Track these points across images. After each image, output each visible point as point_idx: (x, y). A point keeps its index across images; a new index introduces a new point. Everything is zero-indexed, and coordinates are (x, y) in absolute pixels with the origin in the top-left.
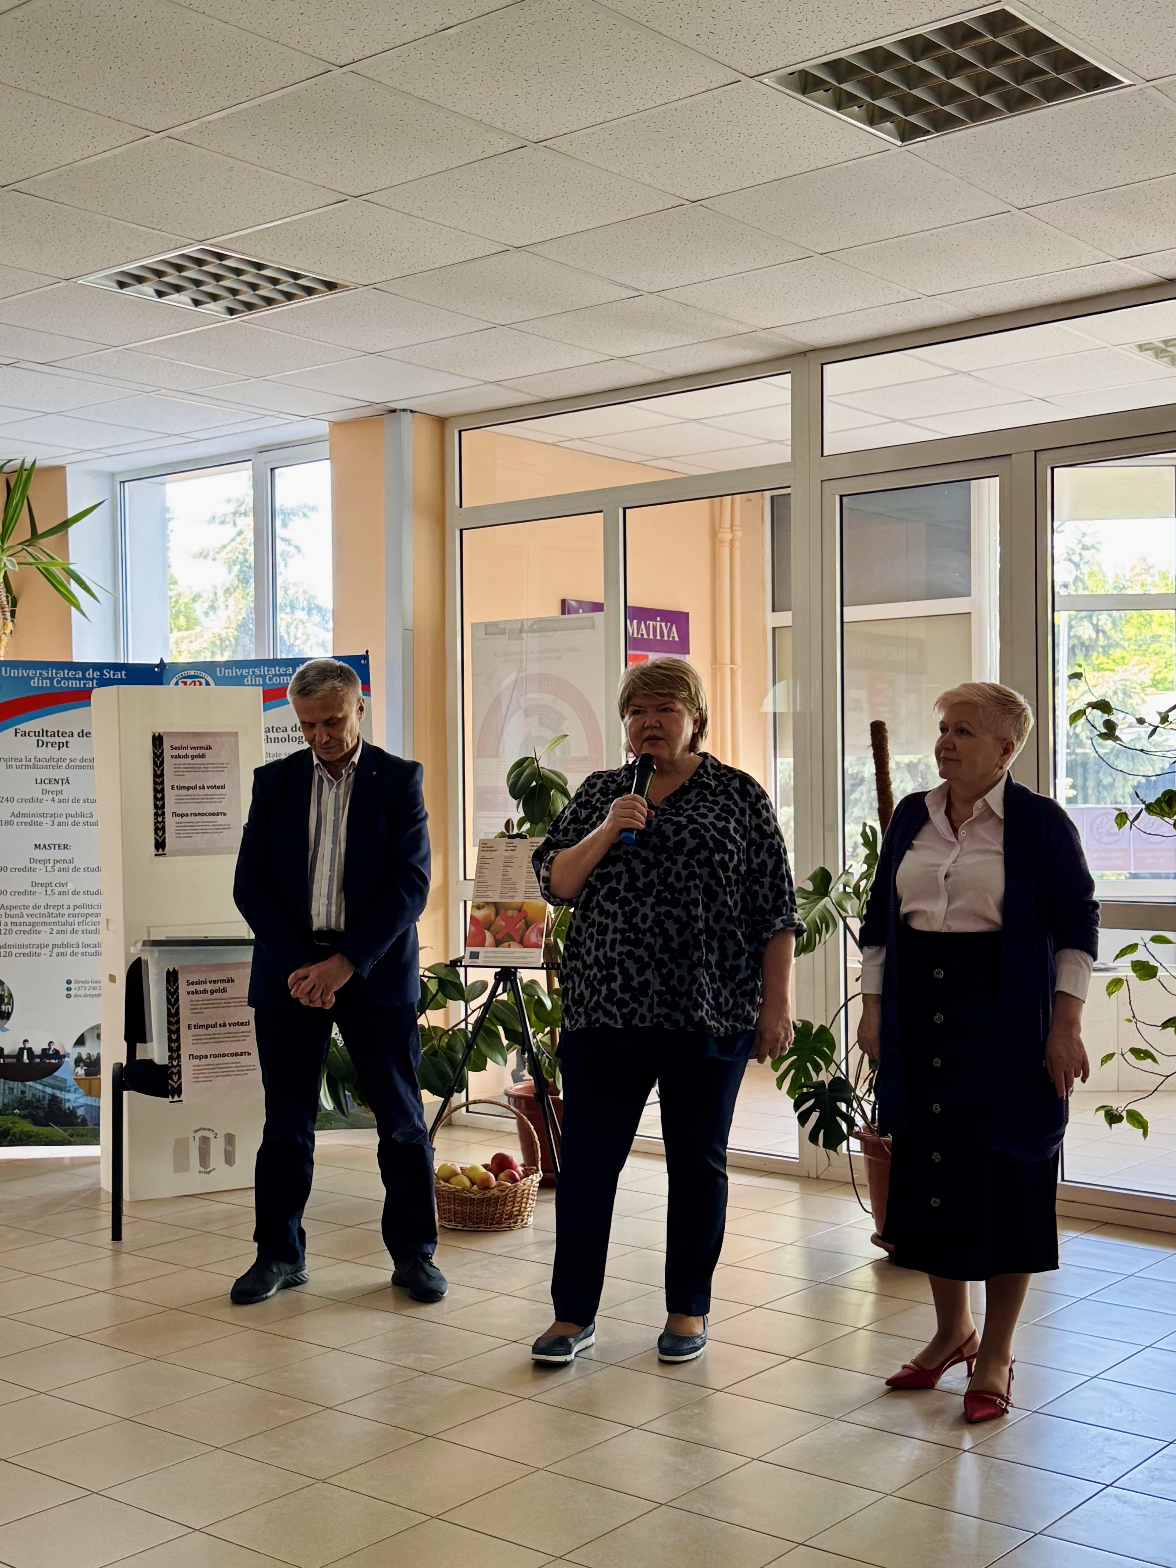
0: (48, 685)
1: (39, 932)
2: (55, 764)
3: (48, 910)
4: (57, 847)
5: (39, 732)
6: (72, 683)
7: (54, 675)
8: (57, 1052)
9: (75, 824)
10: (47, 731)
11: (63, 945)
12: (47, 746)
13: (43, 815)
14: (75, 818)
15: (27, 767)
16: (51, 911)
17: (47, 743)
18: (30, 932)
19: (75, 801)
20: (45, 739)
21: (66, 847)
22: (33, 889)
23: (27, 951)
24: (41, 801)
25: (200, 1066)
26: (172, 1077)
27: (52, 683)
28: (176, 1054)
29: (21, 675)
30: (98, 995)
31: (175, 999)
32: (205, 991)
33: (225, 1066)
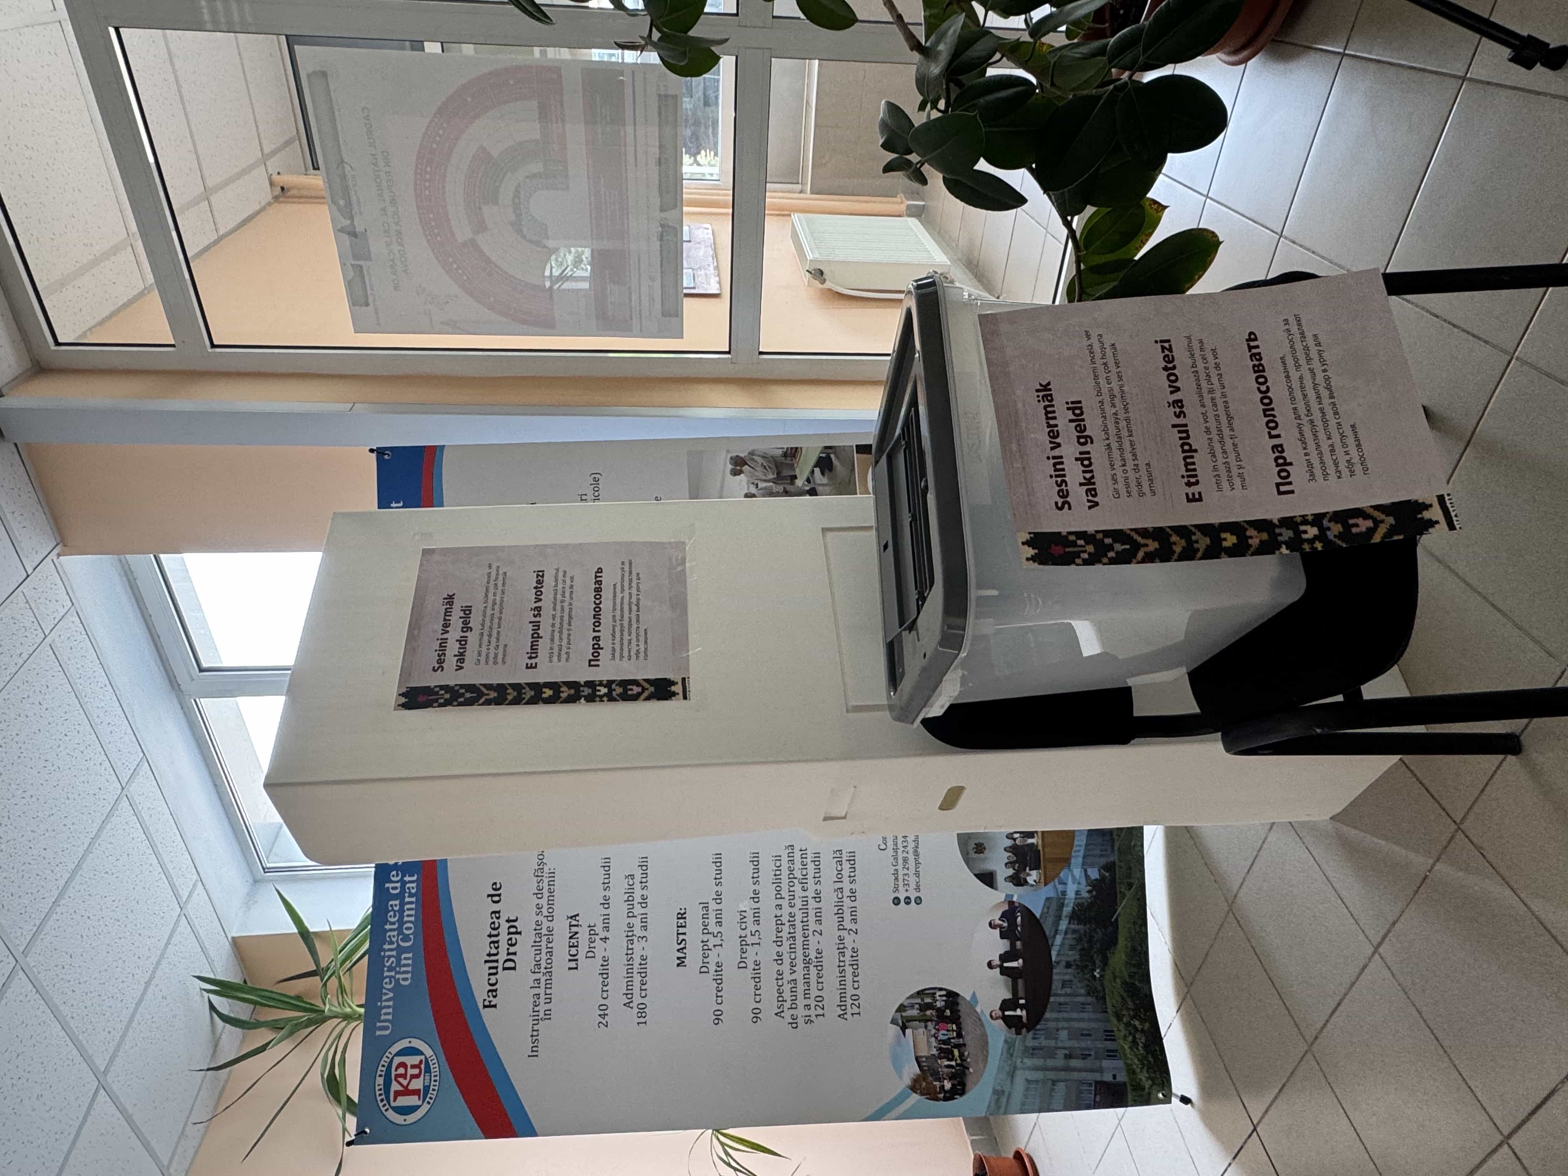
0: (410, 955)
1: (819, 952)
2: (544, 938)
3: (784, 939)
4: (681, 930)
5: (490, 968)
6: (408, 916)
8: (1004, 916)
9: (644, 903)
10: (489, 955)
11: (840, 914)
12: (515, 954)
13: (629, 955)
14: (635, 902)
15: (548, 985)
16: (785, 934)
17: (508, 954)
19: (606, 903)
20: (503, 956)
21: (681, 916)
22: (751, 966)
24: (606, 960)
25: (1310, 464)
26: (1360, 534)
27: (406, 950)
28: (1283, 530)
29: (391, 1003)
30: (916, 853)
31: (1115, 541)
32: (1084, 459)
33: (1298, 395)
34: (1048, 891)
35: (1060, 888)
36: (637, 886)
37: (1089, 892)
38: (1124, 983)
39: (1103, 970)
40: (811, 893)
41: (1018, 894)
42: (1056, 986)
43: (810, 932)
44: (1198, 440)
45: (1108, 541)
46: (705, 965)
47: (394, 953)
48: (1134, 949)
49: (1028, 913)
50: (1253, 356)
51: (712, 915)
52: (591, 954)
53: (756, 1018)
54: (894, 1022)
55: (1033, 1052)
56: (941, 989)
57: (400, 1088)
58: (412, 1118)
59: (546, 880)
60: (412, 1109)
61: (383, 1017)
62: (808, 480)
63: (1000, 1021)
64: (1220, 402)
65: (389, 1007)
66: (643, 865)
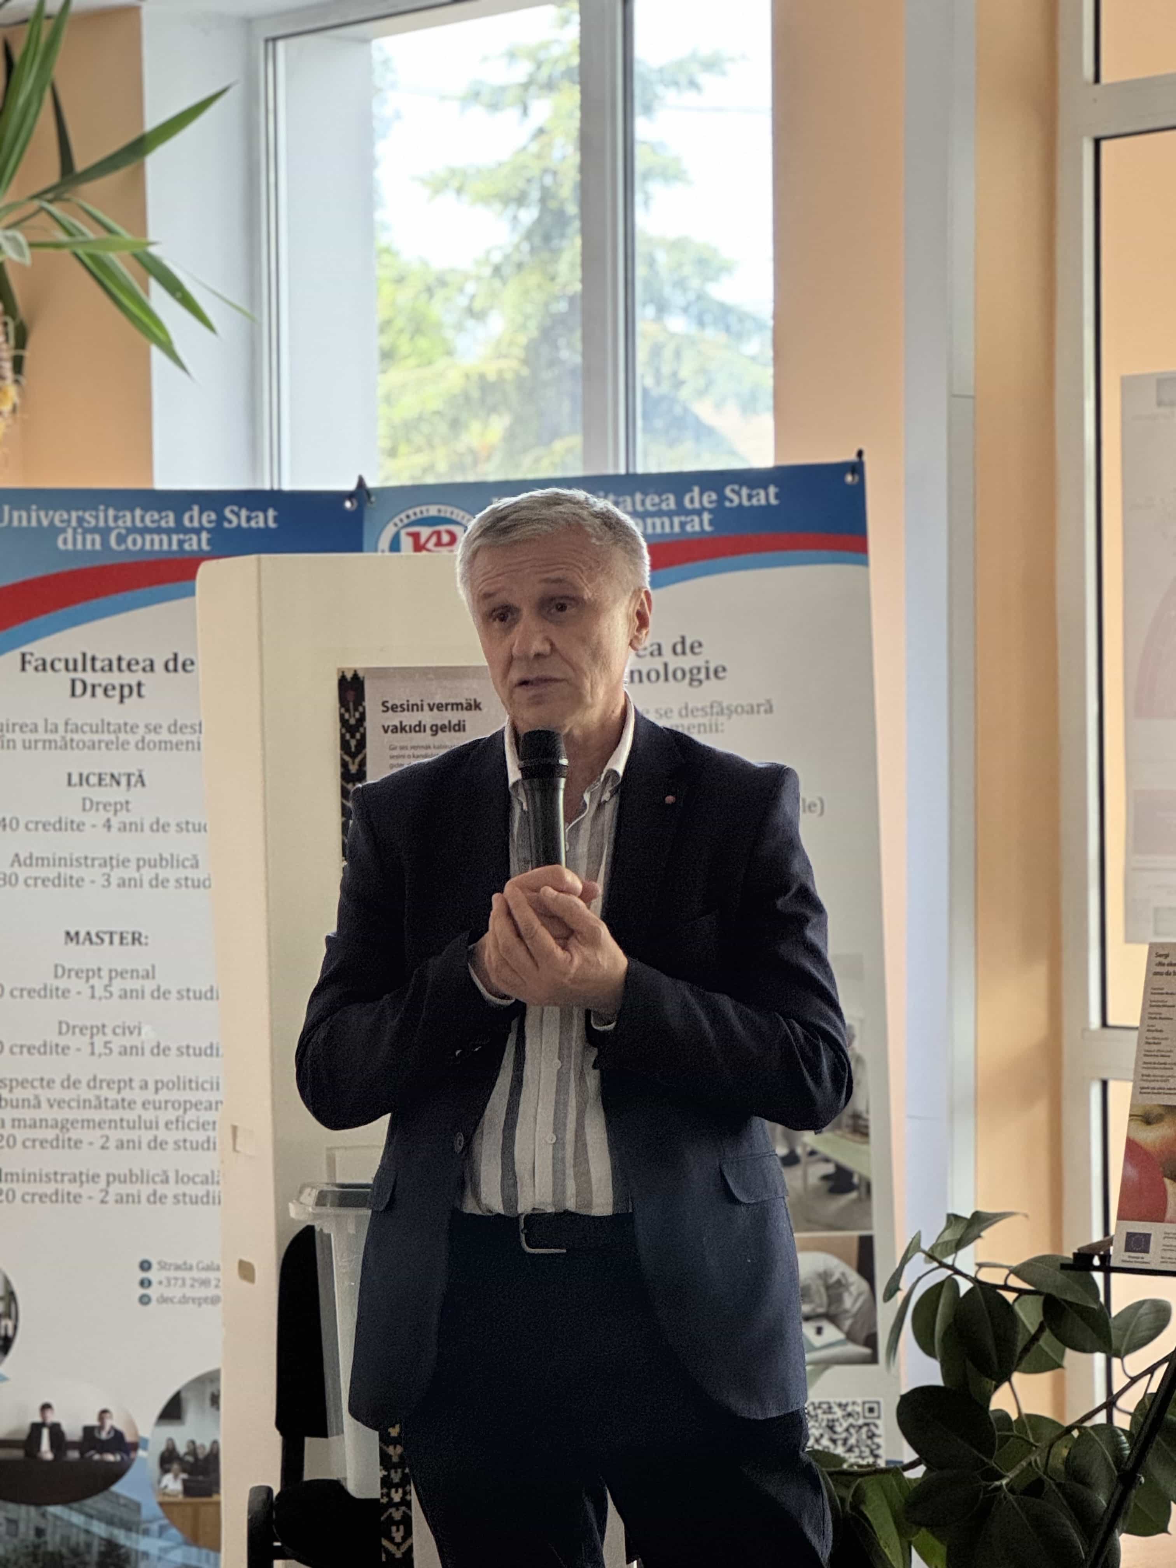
0: (98, 546)
1: (78, 1143)
2: (113, 737)
3: (97, 1092)
4: (116, 939)
5: (75, 661)
6: (152, 541)
7: (111, 523)
8: (118, 1435)
9: (158, 883)
10: (93, 659)
11: (130, 1177)
12: (93, 695)
13: (85, 861)
14: (158, 870)
15: (48, 744)
16: (105, 1093)
17: (94, 687)
18: (56, 1143)
19: (160, 827)
20: (90, 678)
21: (136, 939)
22: (63, 1041)
23: (49, 1188)
24: (80, 827)
26: (390, 1532)
27: (105, 542)
28: (399, 1475)
29: (34, 523)
34: (150, 1508)
35: (155, 1527)
36: (181, 873)
40: (162, 1134)
41: (148, 1458)
42: (11, 1510)
43: (107, 1132)
46: (68, 972)
51: (136, 984)
52: (88, 805)
59: (195, 738)
61: (16, 514)
65: (29, 519)
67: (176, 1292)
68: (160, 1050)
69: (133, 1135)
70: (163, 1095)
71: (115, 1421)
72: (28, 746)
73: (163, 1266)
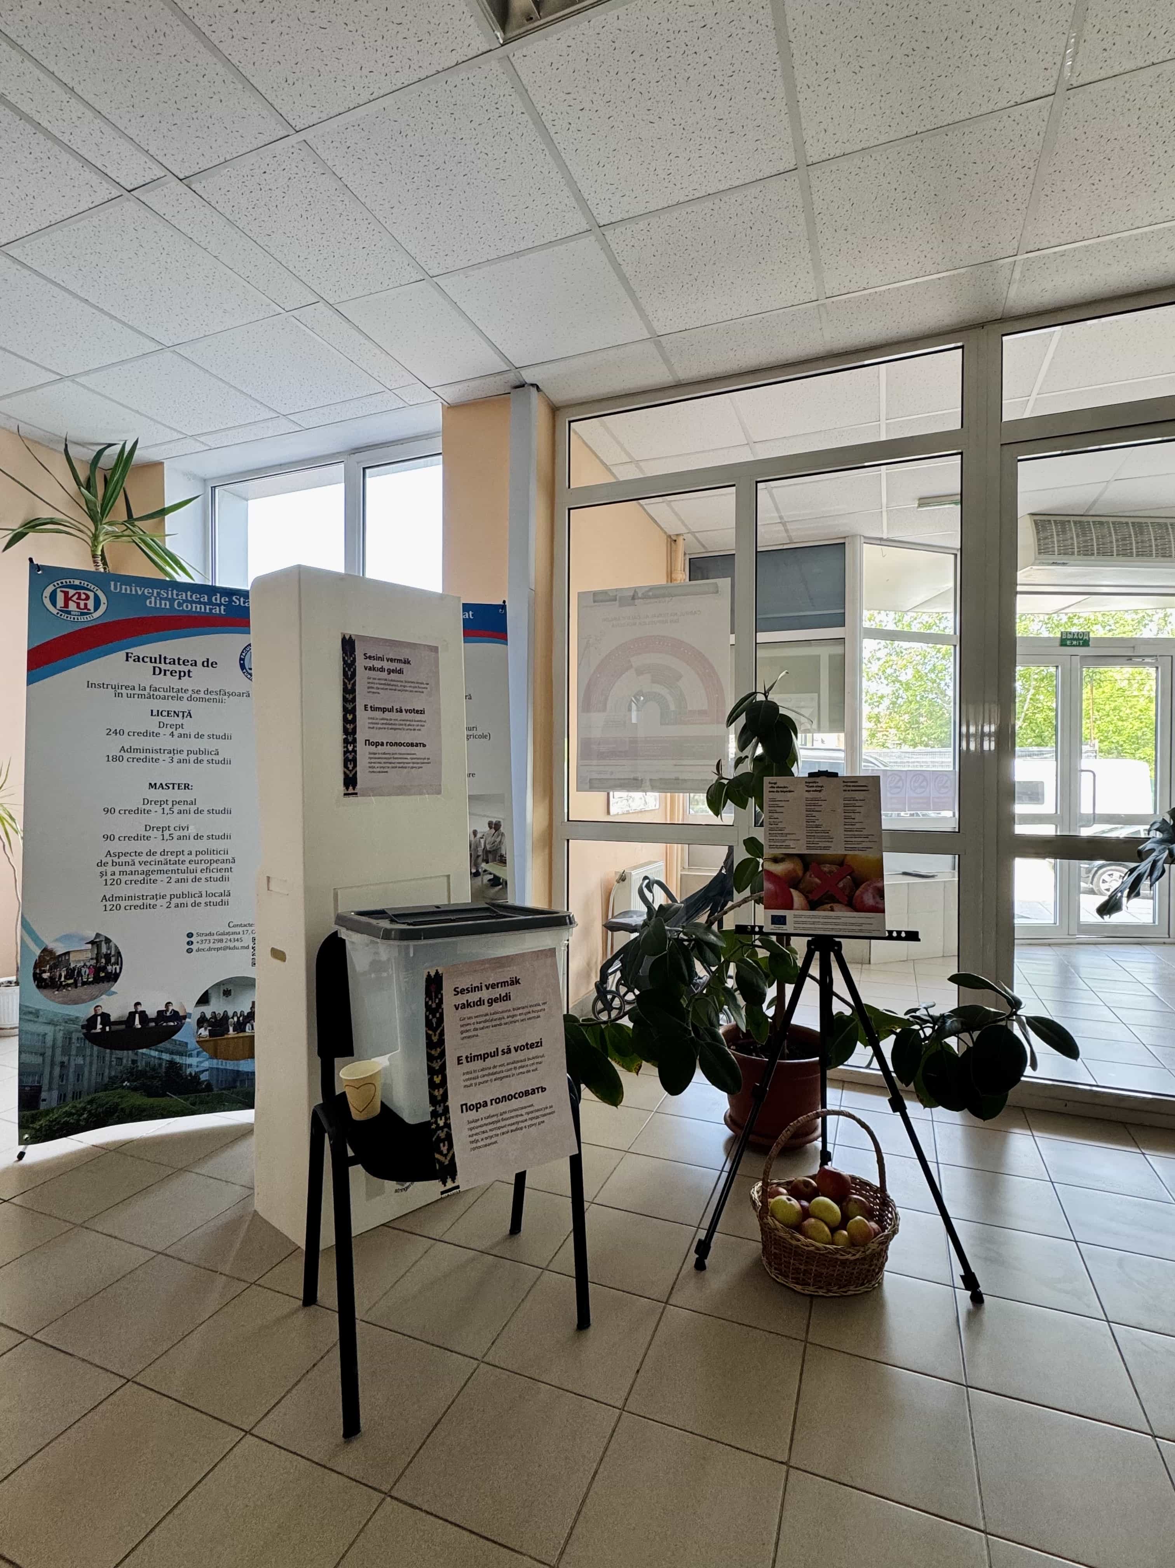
0: (168, 607)
1: (155, 881)
2: (175, 694)
3: (166, 857)
4: (176, 787)
5: (155, 658)
6: (196, 607)
7: (175, 597)
8: (176, 1013)
9: (198, 761)
10: (165, 658)
11: (183, 895)
12: (165, 674)
13: (160, 751)
14: (198, 756)
15: (140, 696)
16: (169, 857)
17: (165, 671)
18: (143, 882)
19: (199, 736)
20: (163, 666)
21: (187, 786)
22: (147, 834)
23: (139, 903)
24: (157, 735)
25: (477, 1120)
26: (439, 1147)
27: (172, 605)
28: (442, 1107)
29: (134, 592)
30: (225, 948)
31: (437, 1019)
32: (480, 1002)
33: (513, 1114)
34: (192, 1044)
35: (195, 1052)
36: (210, 757)
37: (191, 1074)
38: (118, 1104)
39: (129, 1088)
40: (199, 875)
41: (191, 1022)
42: (119, 1054)
43: (170, 875)
44: (490, 1061)
45: (438, 1015)
46: (149, 802)
47: (170, 596)
48: (144, 1110)
49: (176, 1030)
50: (533, 1090)
51: (186, 807)
52: (162, 725)
53: (107, 837)
54: (98, 935)
55: (68, 1037)
56: (121, 969)
57: (70, 595)
58: (47, 602)
59: (217, 697)
60: (54, 603)
61: (124, 587)
62: (485, 871)
63: (93, 1013)
64: (509, 1073)
65: (131, 590)
66: (224, 762)
67: (206, 946)
68: (198, 837)
69: (184, 876)
70: (200, 857)
71: (175, 1007)
72: (129, 696)
73: (198, 935)
